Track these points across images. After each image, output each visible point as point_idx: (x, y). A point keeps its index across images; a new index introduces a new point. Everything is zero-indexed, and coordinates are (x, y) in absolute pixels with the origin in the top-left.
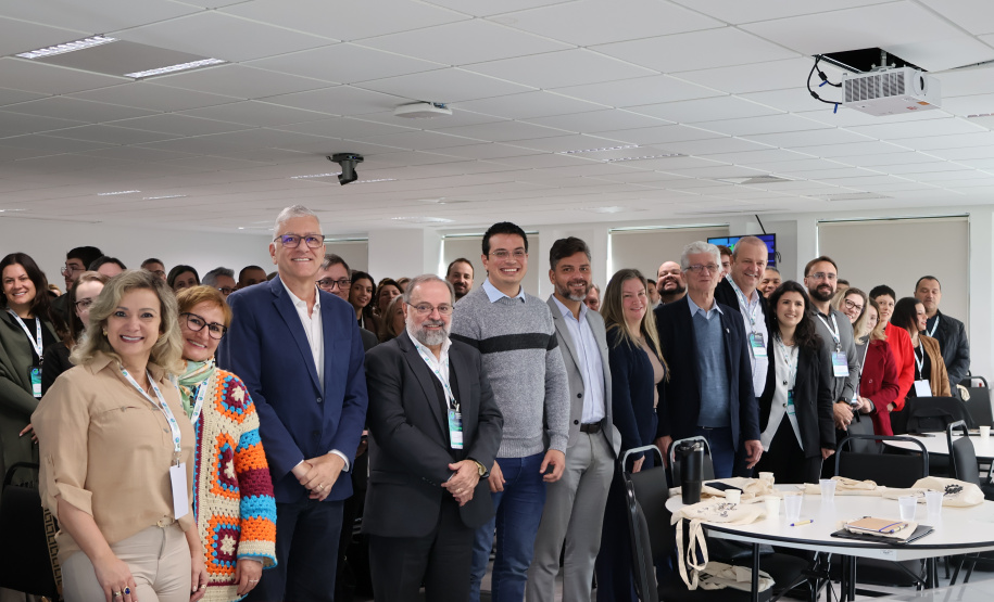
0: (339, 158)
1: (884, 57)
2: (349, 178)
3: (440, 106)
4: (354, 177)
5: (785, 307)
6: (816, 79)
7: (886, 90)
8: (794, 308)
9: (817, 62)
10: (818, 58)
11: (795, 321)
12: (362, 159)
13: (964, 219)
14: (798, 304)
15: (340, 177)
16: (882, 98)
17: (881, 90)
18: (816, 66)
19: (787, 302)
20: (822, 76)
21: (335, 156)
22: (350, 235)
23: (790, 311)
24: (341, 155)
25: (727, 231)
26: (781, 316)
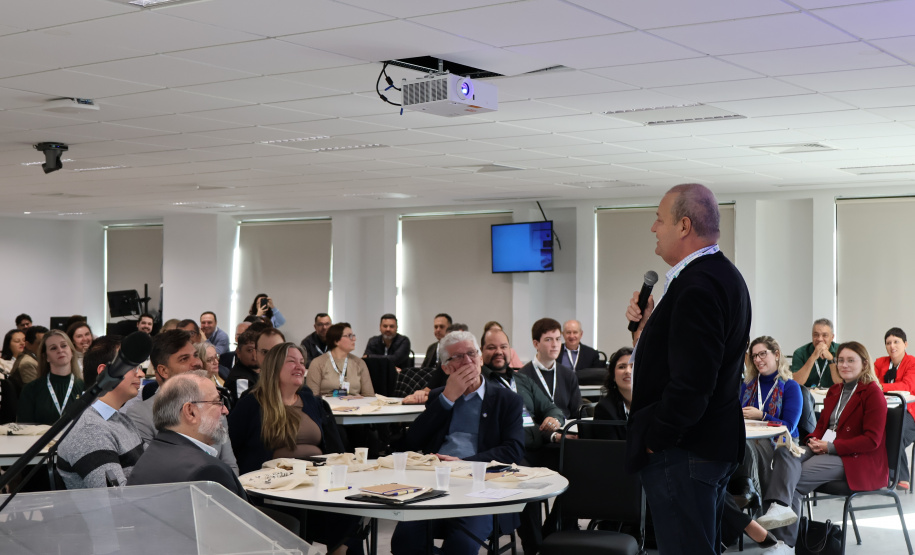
0: (43, 147)
1: (441, 64)
2: (53, 165)
3: (86, 102)
4: (59, 165)
6: (384, 84)
7: (434, 95)
9: (385, 67)
10: (387, 63)
12: (66, 148)
13: (731, 206)
15: (44, 165)
16: (431, 102)
17: (430, 96)
18: (383, 71)
20: (389, 80)
21: (40, 144)
22: (146, 220)
24: (45, 144)
25: (511, 217)
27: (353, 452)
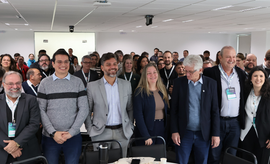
3: (104, 2)
5: (255, 78)
8: (259, 78)
11: (260, 85)
14: (261, 76)
19: (256, 76)
23: (257, 80)
26: (254, 83)
27: (160, 161)
